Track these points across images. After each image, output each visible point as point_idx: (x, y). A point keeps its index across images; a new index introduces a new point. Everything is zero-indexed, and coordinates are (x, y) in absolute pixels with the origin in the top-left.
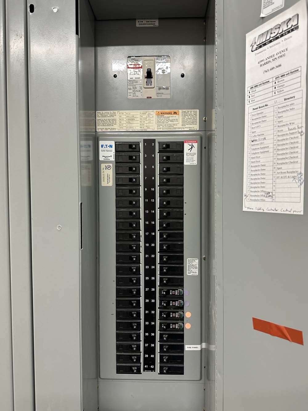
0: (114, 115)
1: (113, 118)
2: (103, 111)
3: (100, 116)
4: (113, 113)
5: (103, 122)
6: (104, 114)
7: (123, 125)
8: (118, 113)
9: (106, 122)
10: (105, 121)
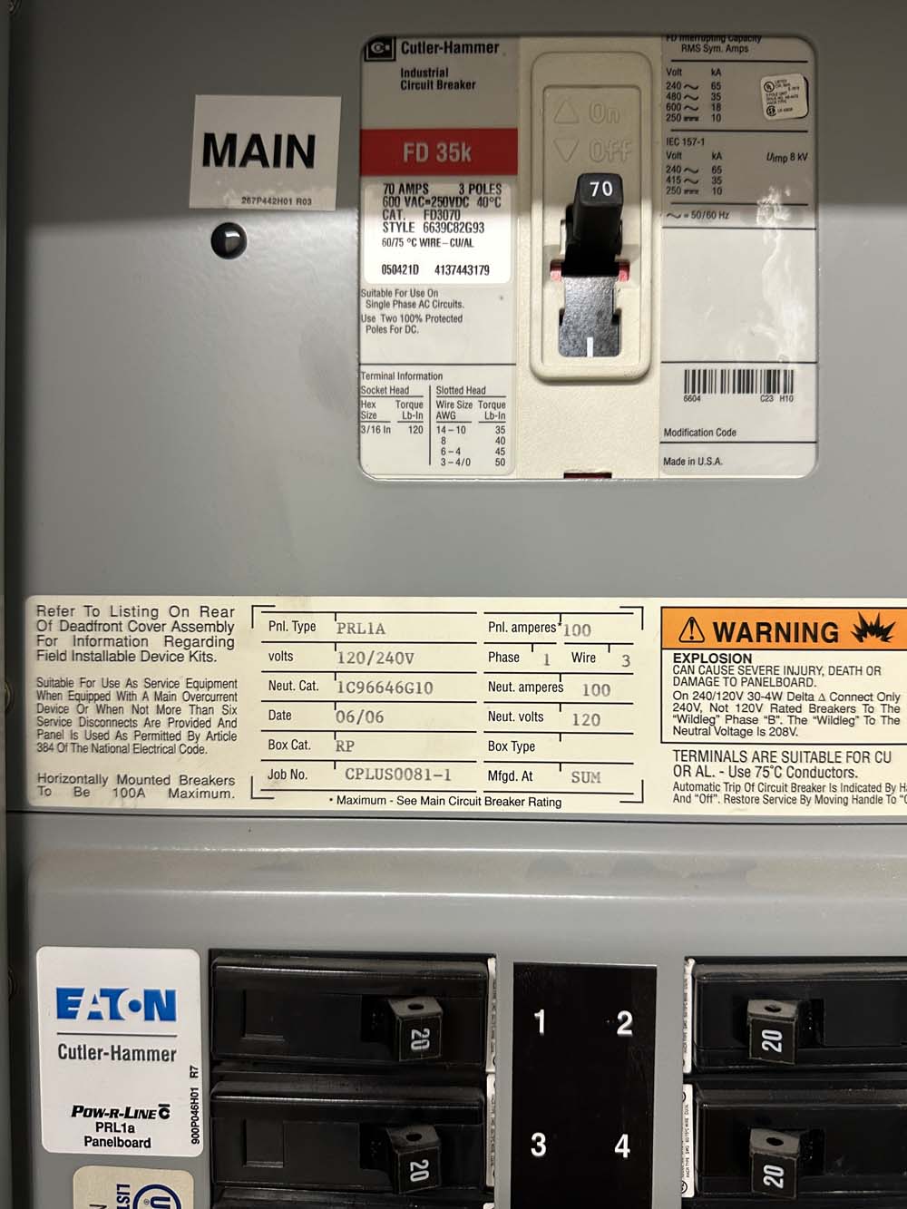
0: (212, 642)
1: (200, 671)
2: (95, 601)
3: (64, 642)
4: (206, 620)
5: (91, 714)
6: (110, 627)
7: (303, 746)
8: (262, 619)
9: (126, 715)
10: (113, 703)
